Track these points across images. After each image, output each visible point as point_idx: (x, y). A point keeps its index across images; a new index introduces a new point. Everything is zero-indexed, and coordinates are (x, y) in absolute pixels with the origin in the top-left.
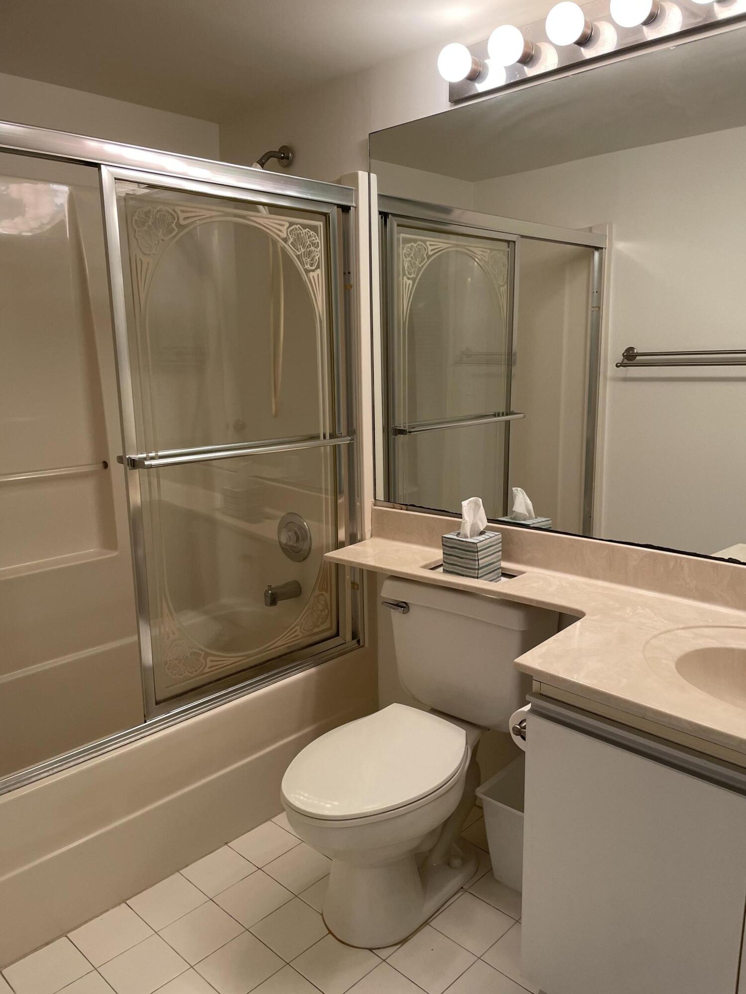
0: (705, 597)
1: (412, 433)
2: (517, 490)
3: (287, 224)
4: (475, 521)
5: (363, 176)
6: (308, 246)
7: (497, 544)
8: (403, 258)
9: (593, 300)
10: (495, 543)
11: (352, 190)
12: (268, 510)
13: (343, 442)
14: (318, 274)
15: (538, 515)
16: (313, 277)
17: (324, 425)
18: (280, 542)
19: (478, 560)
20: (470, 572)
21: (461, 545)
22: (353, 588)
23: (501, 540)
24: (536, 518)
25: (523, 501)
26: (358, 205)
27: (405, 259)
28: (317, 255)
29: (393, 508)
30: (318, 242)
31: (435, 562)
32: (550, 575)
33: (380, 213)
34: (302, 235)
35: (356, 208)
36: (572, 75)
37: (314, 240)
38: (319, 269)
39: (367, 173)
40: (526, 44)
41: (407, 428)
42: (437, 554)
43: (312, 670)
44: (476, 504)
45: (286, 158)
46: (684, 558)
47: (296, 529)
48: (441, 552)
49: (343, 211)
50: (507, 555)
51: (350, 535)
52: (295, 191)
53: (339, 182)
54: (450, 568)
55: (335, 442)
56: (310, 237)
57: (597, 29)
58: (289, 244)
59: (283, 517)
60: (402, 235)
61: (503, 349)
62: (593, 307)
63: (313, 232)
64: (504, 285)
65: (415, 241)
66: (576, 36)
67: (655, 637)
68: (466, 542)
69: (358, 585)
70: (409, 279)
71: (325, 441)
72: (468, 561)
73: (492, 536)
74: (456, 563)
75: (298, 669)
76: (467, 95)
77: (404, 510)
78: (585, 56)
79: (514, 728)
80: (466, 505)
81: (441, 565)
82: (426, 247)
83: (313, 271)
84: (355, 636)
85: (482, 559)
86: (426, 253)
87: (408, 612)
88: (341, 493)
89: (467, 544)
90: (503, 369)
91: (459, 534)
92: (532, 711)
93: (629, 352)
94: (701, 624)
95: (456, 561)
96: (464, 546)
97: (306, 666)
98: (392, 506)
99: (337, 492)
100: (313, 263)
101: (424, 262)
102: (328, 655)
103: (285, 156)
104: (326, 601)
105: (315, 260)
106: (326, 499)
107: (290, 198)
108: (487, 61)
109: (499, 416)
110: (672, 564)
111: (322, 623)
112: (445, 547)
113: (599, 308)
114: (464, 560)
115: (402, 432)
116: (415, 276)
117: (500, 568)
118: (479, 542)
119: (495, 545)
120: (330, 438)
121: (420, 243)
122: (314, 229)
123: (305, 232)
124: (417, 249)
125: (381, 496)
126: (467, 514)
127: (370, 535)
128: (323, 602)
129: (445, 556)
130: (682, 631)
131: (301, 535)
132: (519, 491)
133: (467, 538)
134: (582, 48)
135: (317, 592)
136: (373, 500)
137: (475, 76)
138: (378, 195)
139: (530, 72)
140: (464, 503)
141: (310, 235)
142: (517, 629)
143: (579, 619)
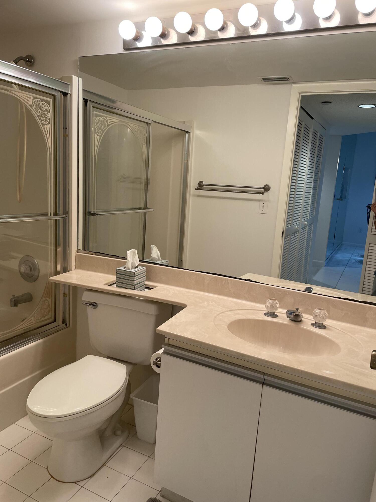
0: (238, 296)
1: (98, 215)
2: (153, 246)
3: (32, 98)
4: (133, 261)
5: (75, 78)
6: (44, 111)
7: (144, 273)
8: (95, 124)
9: (185, 157)
10: (143, 272)
11: (69, 84)
12: (13, 254)
13: (60, 218)
14: (49, 127)
15: (162, 259)
16: (46, 128)
17: (51, 208)
18: (20, 271)
19: (135, 280)
20: (131, 287)
21: (126, 273)
22: (64, 296)
23: (146, 271)
24: (162, 260)
25: (156, 252)
26: (72, 93)
27: (96, 125)
28: (49, 116)
29: (88, 254)
30: (49, 110)
31: (111, 282)
32: (168, 288)
33: (84, 99)
34: (41, 105)
35: (71, 94)
36: (184, 48)
37: (47, 108)
38: (49, 124)
39: (77, 77)
40: (163, 28)
41: (95, 212)
42: (113, 278)
43: (40, 341)
44: (134, 252)
45: (30, 62)
46: (229, 279)
47: (30, 264)
48: (116, 277)
49: (63, 95)
50: (148, 279)
51: (63, 268)
52: (34, 79)
53: (61, 79)
54: (120, 285)
55: (57, 217)
56: (45, 106)
57: (197, 28)
58: (34, 109)
59: (22, 258)
60: (95, 112)
61: (143, 176)
62: (185, 160)
63: (47, 104)
64: (144, 145)
65: (101, 116)
66: (188, 30)
67: (218, 315)
68: (129, 271)
69: (67, 294)
70: (98, 135)
71: (51, 217)
72: (130, 281)
73: (141, 269)
74: (124, 282)
75: (32, 340)
76: (132, 47)
77: (94, 255)
78: (191, 39)
79: (154, 362)
80: (129, 253)
81: (115, 283)
82: (106, 120)
83: (46, 125)
84: (64, 321)
85: (137, 280)
86: (107, 123)
87: (96, 308)
88: (59, 245)
89: (130, 273)
90: (143, 186)
91: (125, 267)
92: (164, 353)
93: (201, 183)
94: (237, 308)
95: (123, 281)
96: (128, 273)
97: (36, 339)
98: (87, 253)
99: (56, 245)
100: (46, 121)
101: (106, 128)
102: (49, 332)
103: (29, 60)
104: (49, 303)
105: (47, 119)
106: (51, 249)
107: (32, 83)
108: (143, 32)
109: (141, 209)
110: (224, 282)
111: (46, 315)
112: (118, 274)
113: (188, 161)
114: (127, 281)
115: (93, 214)
116: (101, 134)
117: (145, 284)
118: (136, 272)
119: (143, 273)
120: (53, 216)
121: (104, 118)
122: (48, 102)
123: (43, 103)
124: (102, 121)
125: (81, 247)
126: (129, 257)
127: (74, 269)
128: (47, 304)
129: (117, 278)
130: (228, 312)
131: (33, 268)
132: (154, 247)
133: (129, 269)
134: (189, 36)
135: (44, 299)
136: (77, 250)
137: (137, 38)
138: (83, 89)
139: (164, 42)
140: (128, 252)
141: (45, 105)
142: (153, 314)
143: (183, 308)
